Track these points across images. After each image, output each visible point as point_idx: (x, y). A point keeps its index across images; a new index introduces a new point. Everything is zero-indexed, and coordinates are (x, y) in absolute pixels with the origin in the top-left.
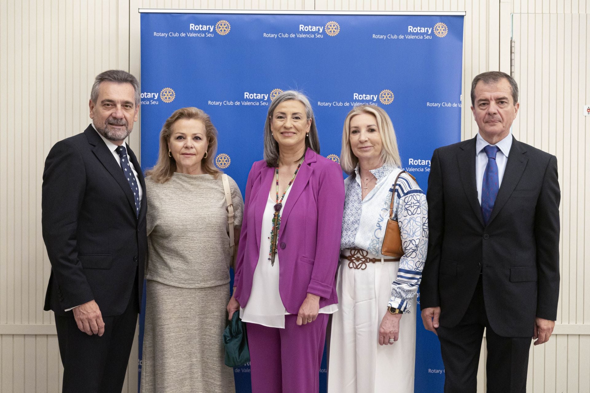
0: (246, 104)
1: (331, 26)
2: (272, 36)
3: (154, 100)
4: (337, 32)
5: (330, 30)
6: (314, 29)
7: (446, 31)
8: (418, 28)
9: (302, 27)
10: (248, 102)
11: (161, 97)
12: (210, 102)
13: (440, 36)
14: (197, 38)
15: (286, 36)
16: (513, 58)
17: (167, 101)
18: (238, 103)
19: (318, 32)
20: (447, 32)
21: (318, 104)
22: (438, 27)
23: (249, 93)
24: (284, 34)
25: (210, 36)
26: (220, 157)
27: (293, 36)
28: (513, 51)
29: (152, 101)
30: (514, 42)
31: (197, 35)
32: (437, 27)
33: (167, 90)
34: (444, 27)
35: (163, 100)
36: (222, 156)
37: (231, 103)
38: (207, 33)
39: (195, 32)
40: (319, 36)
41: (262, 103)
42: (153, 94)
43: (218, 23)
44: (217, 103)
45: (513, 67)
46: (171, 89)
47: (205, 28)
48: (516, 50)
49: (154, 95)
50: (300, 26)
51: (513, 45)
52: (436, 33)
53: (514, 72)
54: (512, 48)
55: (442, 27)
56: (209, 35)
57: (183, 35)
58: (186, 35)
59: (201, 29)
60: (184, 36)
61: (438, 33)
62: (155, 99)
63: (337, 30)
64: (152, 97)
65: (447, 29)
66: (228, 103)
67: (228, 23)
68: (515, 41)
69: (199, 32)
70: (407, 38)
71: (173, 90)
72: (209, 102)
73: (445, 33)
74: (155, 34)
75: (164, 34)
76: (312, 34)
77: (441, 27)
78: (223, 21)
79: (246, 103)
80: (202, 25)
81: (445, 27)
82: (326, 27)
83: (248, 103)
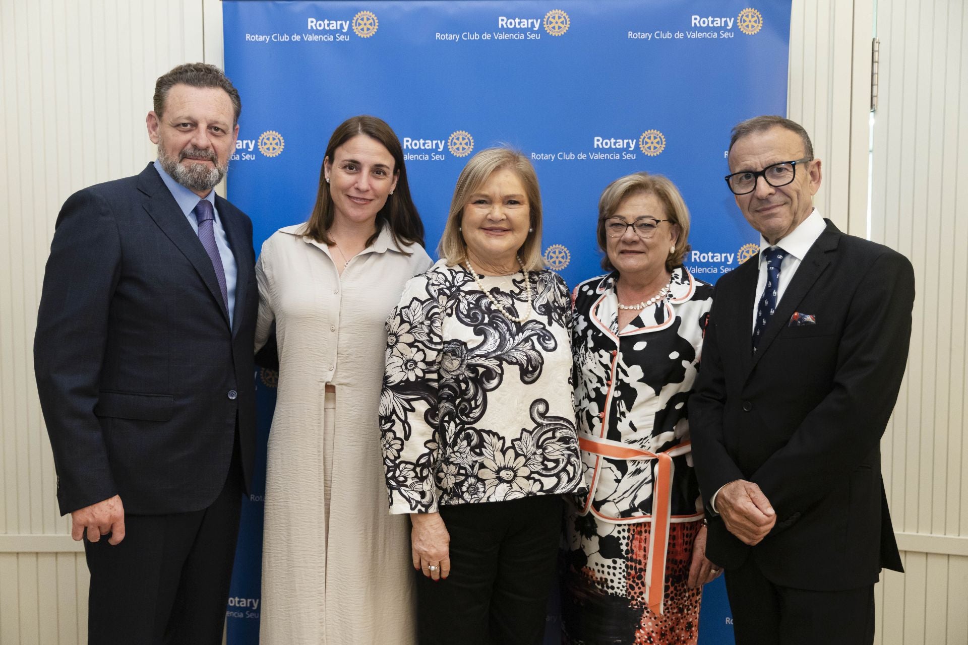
1: (554, 18)
2: (451, 37)
3: (248, 152)
4: (565, 28)
5: (552, 25)
6: (525, 24)
7: (759, 23)
8: (709, 19)
9: (502, 22)
10: (410, 155)
11: (259, 147)
13: (749, 32)
14: (320, 42)
15: (476, 36)
16: (875, 71)
17: (270, 154)
19: (531, 30)
20: (761, 25)
22: (746, 16)
24: (472, 33)
25: (343, 40)
27: (487, 36)
28: (876, 59)
29: (244, 153)
30: (879, 43)
31: (321, 38)
32: (743, 16)
33: (271, 135)
34: (755, 16)
35: (262, 153)
38: (339, 34)
39: (317, 32)
40: (533, 36)
41: (435, 155)
42: (246, 141)
43: (356, 15)
45: (875, 88)
46: (277, 133)
47: (334, 25)
48: (881, 57)
49: (247, 144)
50: (500, 18)
51: (876, 48)
52: (742, 27)
53: (877, 96)
54: (875, 53)
55: (753, 17)
56: (342, 38)
57: (296, 38)
58: (302, 38)
59: (327, 28)
60: (299, 40)
61: (745, 27)
62: (249, 150)
63: (564, 25)
64: (244, 147)
65: (761, 19)
67: (374, 15)
68: (880, 41)
69: (324, 32)
70: (689, 37)
71: (280, 135)
73: (758, 27)
74: (248, 36)
75: (264, 37)
76: (520, 34)
77: (750, 17)
78: (365, 12)
80: (329, 20)
81: (757, 16)
82: (545, 20)
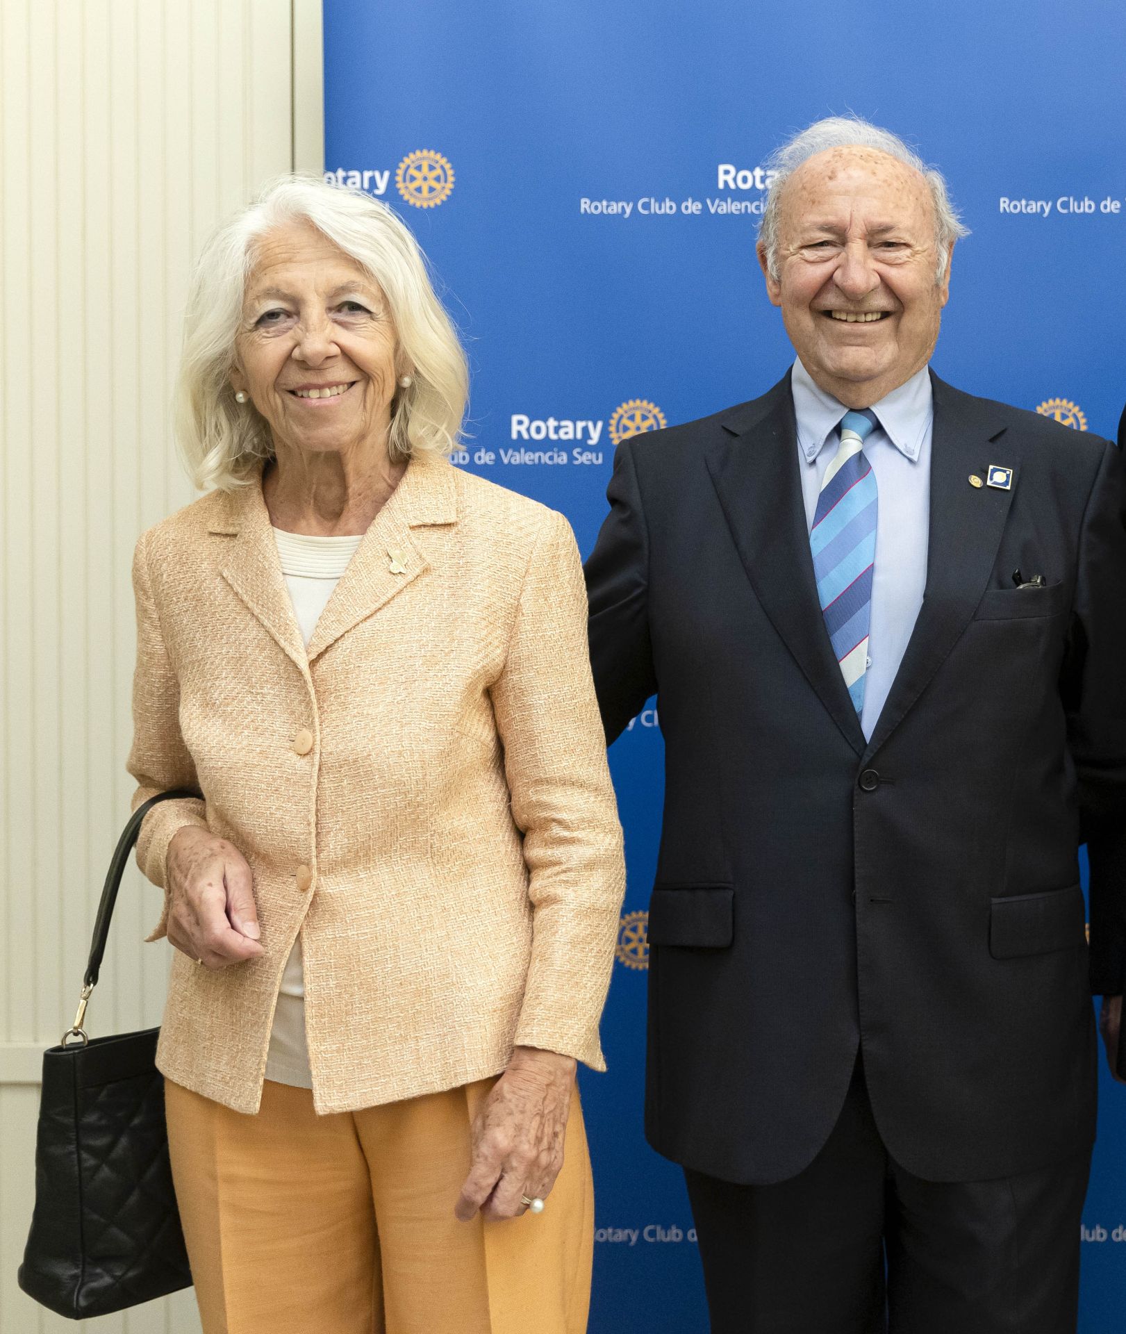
0: (725, 212)
12: (588, 202)
18: (692, 207)
21: (1002, 205)
23: (735, 166)
26: (626, 412)
36: (635, 408)
37: (668, 207)
44: (615, 208)
66: (654, 207)
72: (585, 205)
79: (725, 207)
83: (733, 207)
